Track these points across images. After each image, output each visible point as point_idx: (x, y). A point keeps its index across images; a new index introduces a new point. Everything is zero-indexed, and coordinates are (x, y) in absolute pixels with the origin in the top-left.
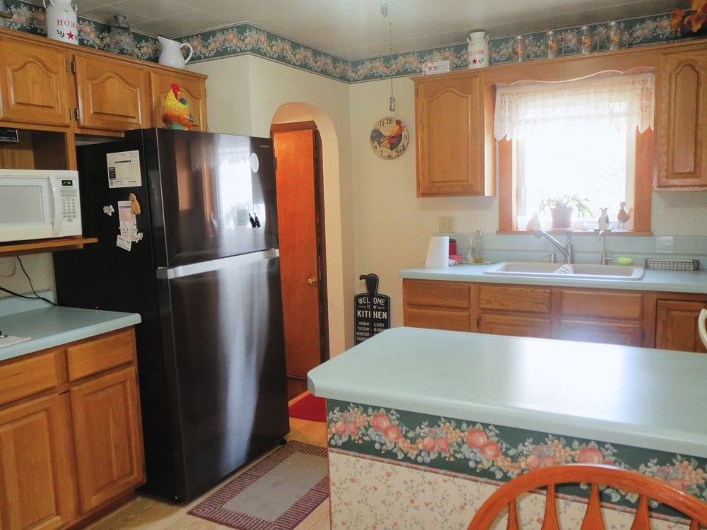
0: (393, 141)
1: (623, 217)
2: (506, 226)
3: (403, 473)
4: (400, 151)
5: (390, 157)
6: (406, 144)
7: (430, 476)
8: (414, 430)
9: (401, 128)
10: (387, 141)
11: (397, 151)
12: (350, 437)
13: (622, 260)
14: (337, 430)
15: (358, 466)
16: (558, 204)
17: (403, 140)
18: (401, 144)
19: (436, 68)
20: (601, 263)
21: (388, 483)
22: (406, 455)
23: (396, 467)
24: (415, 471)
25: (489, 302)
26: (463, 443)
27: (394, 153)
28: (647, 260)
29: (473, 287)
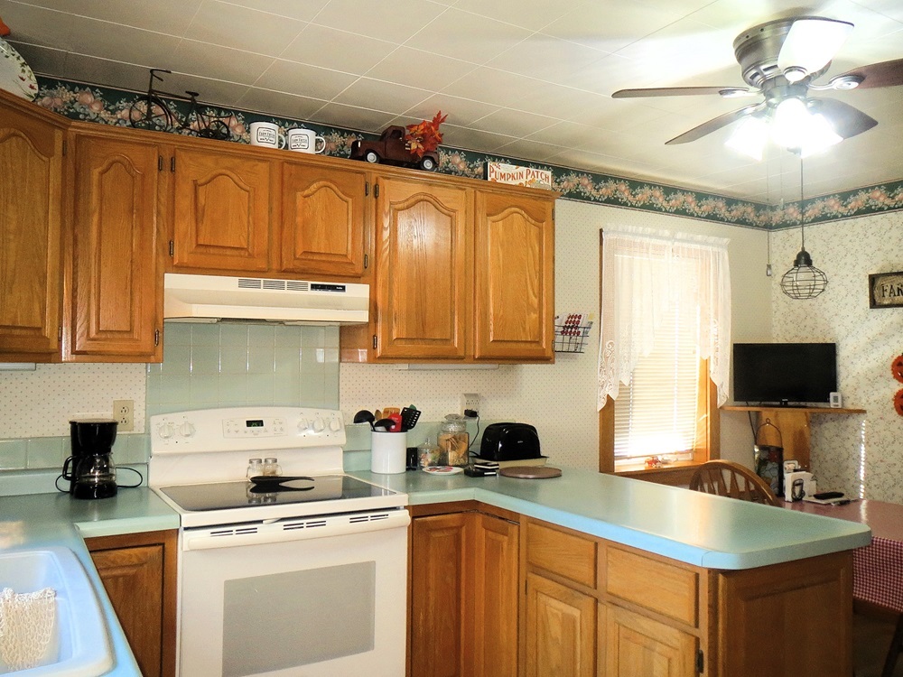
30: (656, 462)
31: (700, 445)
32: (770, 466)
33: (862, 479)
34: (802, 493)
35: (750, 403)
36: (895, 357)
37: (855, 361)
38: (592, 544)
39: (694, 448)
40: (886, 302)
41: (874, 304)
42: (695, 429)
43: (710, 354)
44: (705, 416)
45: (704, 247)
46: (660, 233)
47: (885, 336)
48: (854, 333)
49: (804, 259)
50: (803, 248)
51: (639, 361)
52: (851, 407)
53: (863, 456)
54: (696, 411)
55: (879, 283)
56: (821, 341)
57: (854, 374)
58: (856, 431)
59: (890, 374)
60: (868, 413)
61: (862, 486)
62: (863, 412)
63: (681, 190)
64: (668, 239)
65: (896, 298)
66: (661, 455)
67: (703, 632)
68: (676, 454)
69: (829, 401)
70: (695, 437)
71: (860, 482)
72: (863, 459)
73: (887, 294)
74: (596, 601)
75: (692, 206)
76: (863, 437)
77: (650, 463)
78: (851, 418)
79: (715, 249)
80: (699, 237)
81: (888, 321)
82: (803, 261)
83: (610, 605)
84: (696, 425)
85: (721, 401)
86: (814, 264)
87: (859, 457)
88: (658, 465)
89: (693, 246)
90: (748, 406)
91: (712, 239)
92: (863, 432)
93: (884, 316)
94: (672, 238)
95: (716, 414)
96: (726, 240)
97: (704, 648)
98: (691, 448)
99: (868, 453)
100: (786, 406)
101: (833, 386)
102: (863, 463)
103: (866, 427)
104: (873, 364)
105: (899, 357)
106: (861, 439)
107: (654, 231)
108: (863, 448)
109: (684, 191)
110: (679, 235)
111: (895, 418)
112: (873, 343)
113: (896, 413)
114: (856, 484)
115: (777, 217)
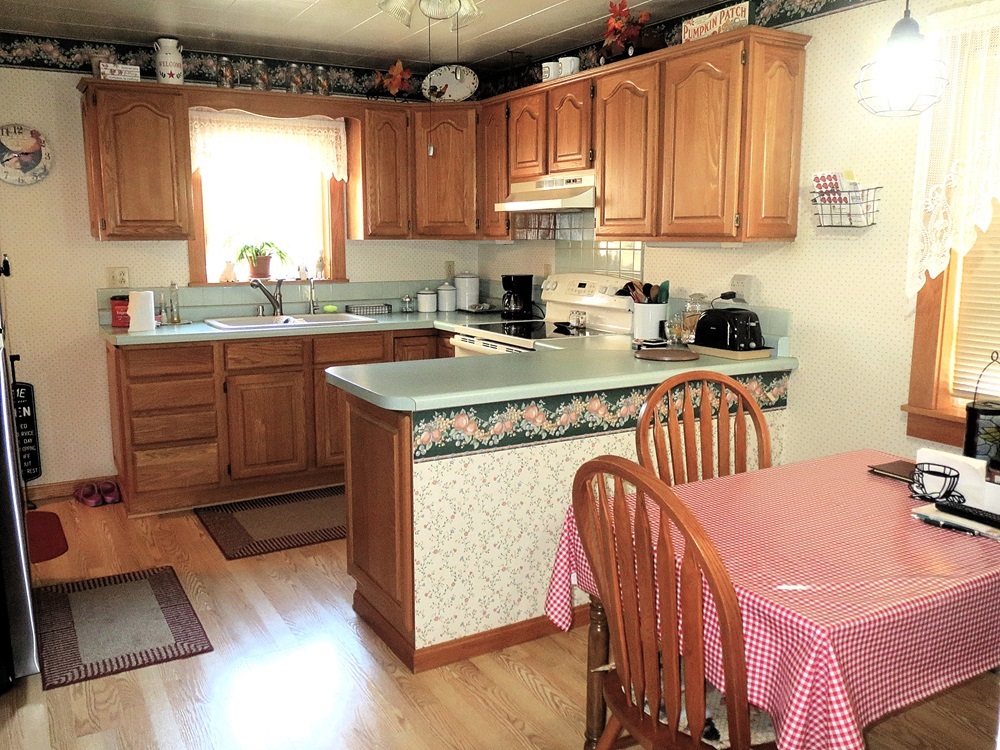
0: (23, 158)
1: (322, 266)
2: (198, 278)
3: (479, 459)
4: (40, 175)
5: (22, 183)
6: (48, 166)
7: (497, 455)
8: (487, 420)
9: (40, 143)
10: (15, 159)
11: (34, 175)
12: (434, 443)
13: (329, 308)
14: (422, 442)
15: (440, 467)
16: (257, 252)
17: (43, 160)
18: (41, 165)
19: (121, 72)
20: (310, 313)
21: (466, 473)
22: (480, 443)
23: (472, 457)
24: (487, 454)
25: (238, 361)
26: (522, 419)
27: (28, 178)
28: (347, 307)
29: (216, 346)
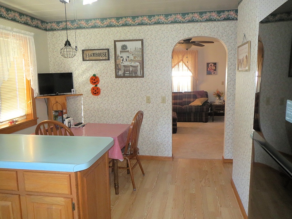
30: (13, 122)
31: (29, 112)
32: (59, 117)
33: (83, 116)
34: (71, 125)
35: (45, 95)
36: (91, 77)
37: (79, 78)
38: (15, 173)
39: (26, 114)
40: (88, 59)
41: (84, 60)
42: (26, 107)
43: (30, 78)
44: (30, 101)
45: (25, 36)
46: (7, 28)
47: (87, 70)
48: (78, 69)
49: (68, 43)
50: (67, 39)
51: (3, 82)
52: (78, 94)
53: (83, 109)
54: (26, 100)
55: (85, 52)
56: (67, 72)
57: (79, 83)
58: (80, 101)
59: (89, 82)
60: (84, 95)
61: (83, 118)
62: (82, 95)
63: (13, 10)
64: (10, 31)
65: (90, 58)
66: (14, 119)
67: (74, 196)
68: (20, 117)
69: (71, 92)
70: (26, 110)
71: (82, 117)
72: (83, 110)
73: (87, 56)
74: (20, 195)
75: (18, 18)
76: (82, 103)
77: (11, 123)
78: (78, 97)
79: (29, 37)
80: (23, 31)
81: (88, 65)
82: (68, 44)
83: (27, 196)
84: (26, 105)
85: (35, 95)
86: (72, 45)
87: (81, 109)
88: (15, 123)
89: (21, 35)
90: (44, 96)
91: (27, 33)
92: (82, 101)
93: (87, 64)
94: (11, 30)
95: (34, 100)
96: (33, 34)
97: (75, 202)
98: (25, 114)
99: (84, 107)
100: (58, 95)
101: (72, 87)
102: (83, 111)
103: (83, 99)
104: (84, 79)
105: (92, 77)
106: (82, 104)
107: (4, 27)
108: (82, 106)
109: (14, 11)
110: (15, 30)
111: (91, 96)
112: (84, 72)
113: (92, 94)
114: (81, 118)
115: (49, 26)
